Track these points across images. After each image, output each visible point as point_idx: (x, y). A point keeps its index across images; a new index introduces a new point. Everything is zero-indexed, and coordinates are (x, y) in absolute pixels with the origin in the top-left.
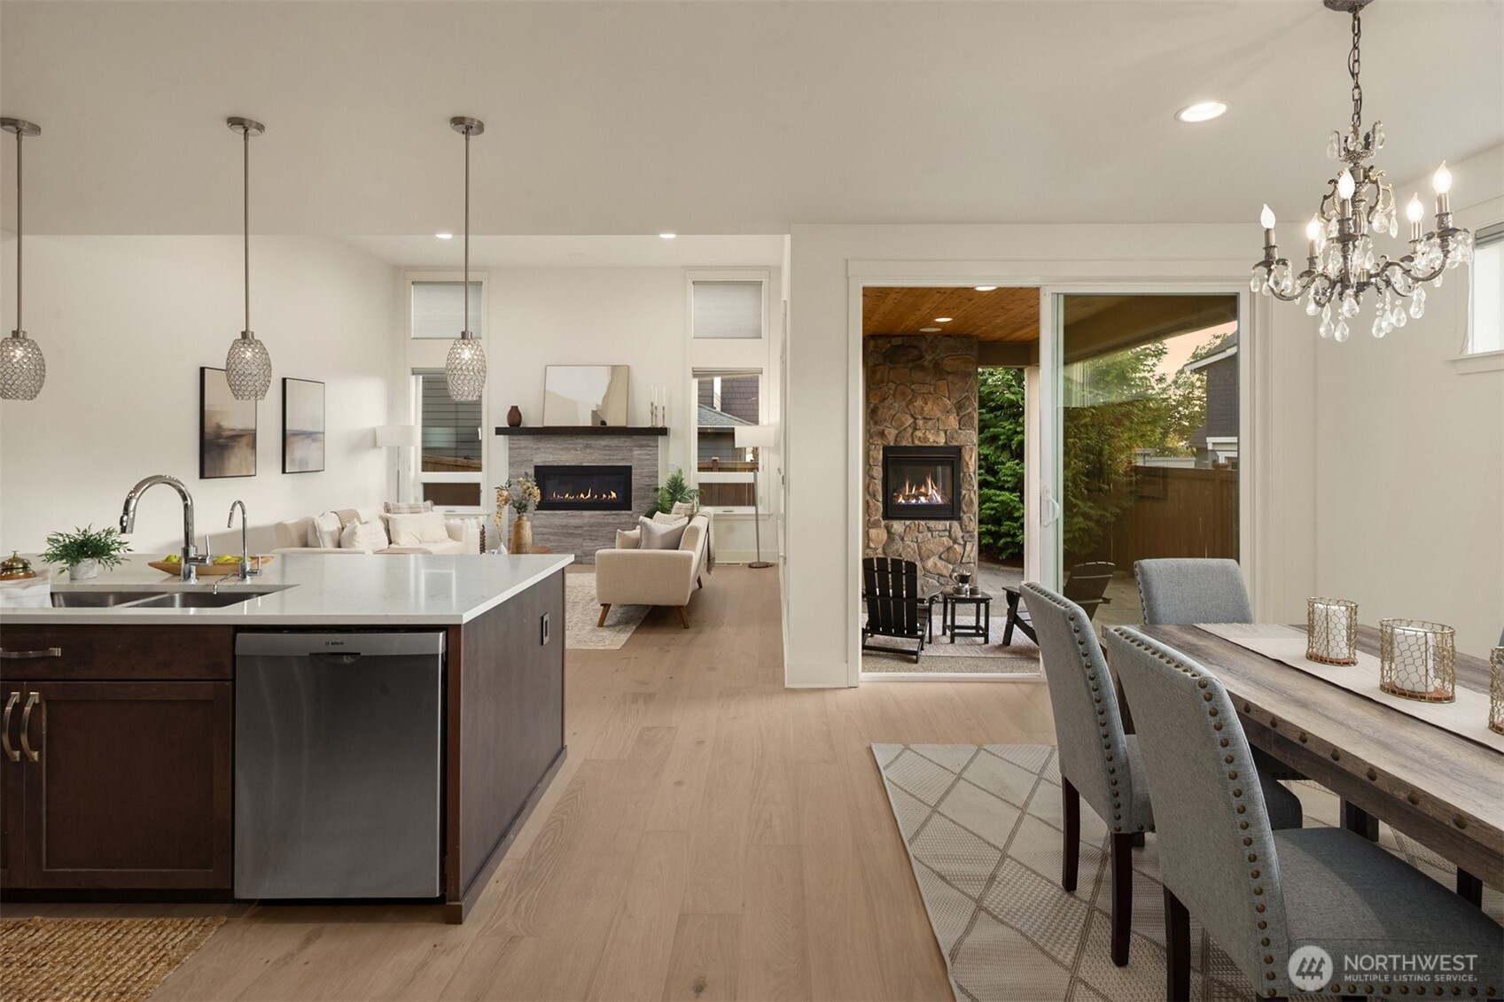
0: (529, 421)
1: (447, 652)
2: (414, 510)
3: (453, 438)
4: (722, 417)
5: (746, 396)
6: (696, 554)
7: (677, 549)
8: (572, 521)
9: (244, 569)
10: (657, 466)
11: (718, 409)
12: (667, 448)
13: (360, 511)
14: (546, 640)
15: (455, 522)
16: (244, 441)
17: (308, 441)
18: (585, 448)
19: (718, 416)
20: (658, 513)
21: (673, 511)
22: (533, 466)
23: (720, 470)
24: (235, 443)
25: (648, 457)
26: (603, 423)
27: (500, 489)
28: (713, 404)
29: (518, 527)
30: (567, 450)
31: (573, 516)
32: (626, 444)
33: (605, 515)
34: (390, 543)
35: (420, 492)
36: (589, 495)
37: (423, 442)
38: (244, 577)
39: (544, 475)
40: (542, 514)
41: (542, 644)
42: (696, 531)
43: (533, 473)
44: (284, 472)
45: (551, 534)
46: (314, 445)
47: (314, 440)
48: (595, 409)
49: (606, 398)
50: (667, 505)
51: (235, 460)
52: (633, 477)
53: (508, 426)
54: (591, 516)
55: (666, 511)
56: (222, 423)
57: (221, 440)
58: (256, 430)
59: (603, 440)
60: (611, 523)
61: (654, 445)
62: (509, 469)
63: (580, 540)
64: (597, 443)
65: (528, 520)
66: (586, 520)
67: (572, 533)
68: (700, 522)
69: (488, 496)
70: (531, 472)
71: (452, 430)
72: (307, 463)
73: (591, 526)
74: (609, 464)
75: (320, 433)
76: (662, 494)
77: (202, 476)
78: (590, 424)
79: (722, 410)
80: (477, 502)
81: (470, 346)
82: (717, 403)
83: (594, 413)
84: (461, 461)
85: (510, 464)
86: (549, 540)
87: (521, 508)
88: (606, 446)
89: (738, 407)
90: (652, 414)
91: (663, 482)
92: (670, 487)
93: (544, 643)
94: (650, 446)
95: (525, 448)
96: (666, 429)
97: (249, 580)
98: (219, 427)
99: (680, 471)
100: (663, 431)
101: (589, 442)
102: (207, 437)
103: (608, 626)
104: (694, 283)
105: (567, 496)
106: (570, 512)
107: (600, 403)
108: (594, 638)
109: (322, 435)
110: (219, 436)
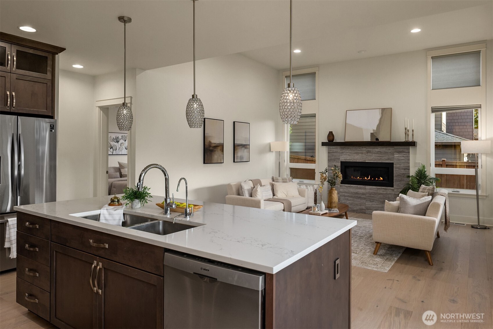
0: (338, 139)
1: (265, 289)
2: (284, 181)
3: (304, 147)
4: (448, 136)
5: (463, 124)
6: (437, 219)
7: (425, 215)
8: (360, 191)
9: (186, 212)
10: (409, 163)
11: (445, 132)
12: (415, 154)
13: (262, 181)
14: (338, 276)
15: (303, 187)
16: (219, 148)
17: (243, 149)
18: (368, 152)
19: (445, 136)
20: (410, 190)
21: (420, 190)
22: (340, 161)
23: (447, 166)
24: (216, 149)
25: (403, 158)
26: (377, 139)
27: (322, 173)
28: (441, 129)
29: (330, 193)
30: (357, 153)
31: (360, 188)
32: (390, 151)
33: (378, 189)
34: (274, 195)
35: (288, 172)
36: (369, 178)
37: (290, 149)
38: (186, 216)
39: (346, 167)
40: (345, 186)
41: (335, 278)
42: (438, 205)
43: (340, 165)
44: (234, 162)
45: (349, 196)
46: (246, 150)
47: (246, 148)
48: (372, 132)
49: (379, 126)
50: (416, 186)
51: (216, 156)
52: (394, 169)
53: (328, 142)
54: (370, 189)
55: (416, 189)
56: (211, 141)
57: (211, 148)
58: (223, 144)
59: (377, 148)
60: (382, 194)
61: (407, 151)
62: (328, 163)
63: (365, 201)
64: (374, 150)
65: (336, 190)
66: (368, 191)
67: (360, 197)
68: (440, 200)
69: (318, 176)
70: (339, 164)
71: (303, 144)
72: (243, 158)
73: (370, 194)
74: (380, 162)
75: (248, 145)
76: (412, 179)
77: (204, 163)
78: (370, 140)
79: (447, 132)
80: (313, 178)
81: (292, 91)
82: (444, 128)
83: (372, 134)
84: (309, 158)
85: (328, 160)
86: (348, 199)
87: (332, 183)
88: (378, 152)
89: (457, 130)
90: (406, 134)
91: (413, 172)
92: (417, 175)
93: (337, 278)
94: (405, 152)
95: (336, 152)
96: (415, 142)
97: (188, 218)
98: (210, 142)
99: (424, 167)
100: (413, 144)
101: (369, 150)
102: (206, 147)
103: (379, 255)
104: (432, 57)
105: (358, 178)
106: (359, 186)
107: (375, 129)
108: (371, 262)
109: (249, 146)
110: (210, 146)
